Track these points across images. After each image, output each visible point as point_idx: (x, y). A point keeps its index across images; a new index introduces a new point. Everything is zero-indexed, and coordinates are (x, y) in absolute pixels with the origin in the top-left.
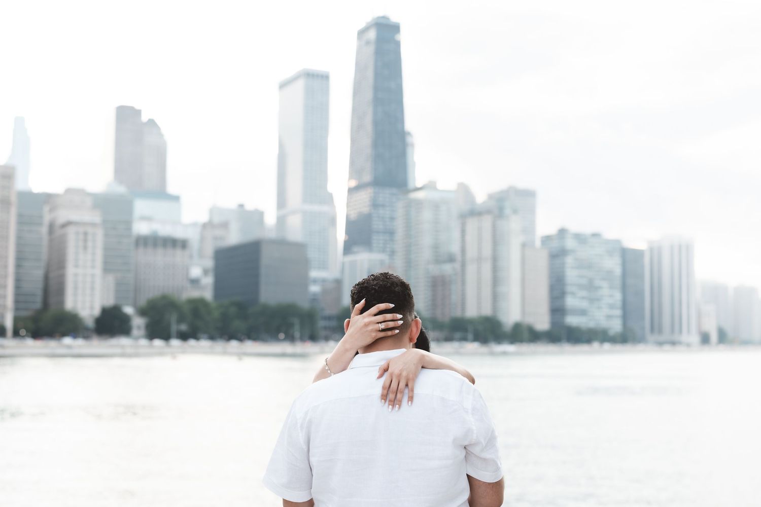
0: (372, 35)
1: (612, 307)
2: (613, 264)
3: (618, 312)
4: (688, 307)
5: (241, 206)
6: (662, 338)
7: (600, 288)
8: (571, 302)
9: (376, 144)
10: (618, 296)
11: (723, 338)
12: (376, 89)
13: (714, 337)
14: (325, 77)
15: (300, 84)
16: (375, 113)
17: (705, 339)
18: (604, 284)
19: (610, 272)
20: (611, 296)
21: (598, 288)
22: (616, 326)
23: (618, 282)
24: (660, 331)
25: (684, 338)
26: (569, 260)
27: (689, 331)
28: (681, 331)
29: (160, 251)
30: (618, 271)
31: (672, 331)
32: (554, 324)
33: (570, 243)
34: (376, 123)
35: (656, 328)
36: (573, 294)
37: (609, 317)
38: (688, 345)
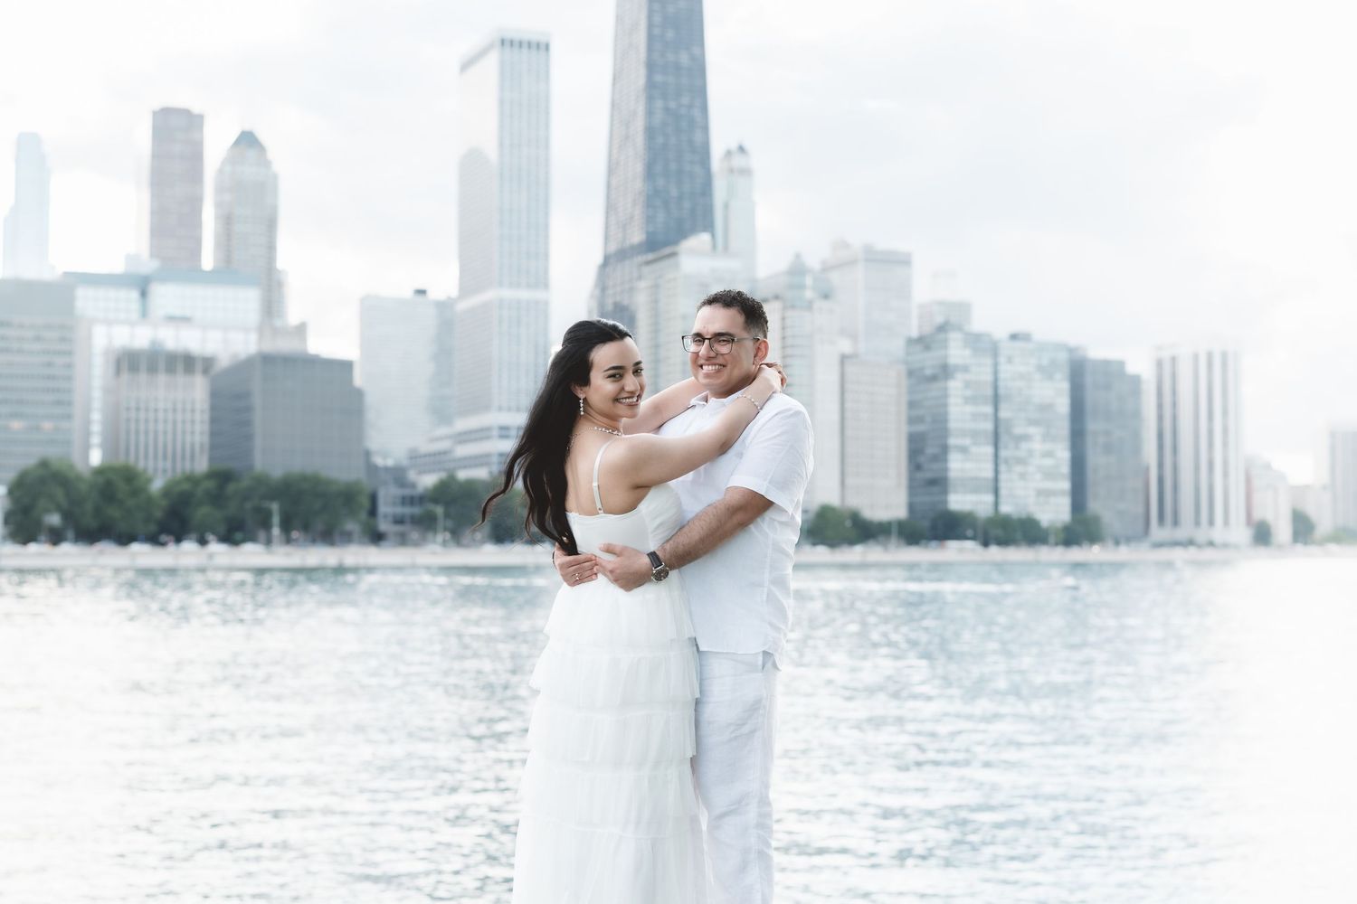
1: (1049, 475)
2: (1057, 395)
3: (1066, 485)
4: (1226, 474)
5: (421, 292)
6: (1179, 534)
7: (1025, 438)
8: (957, 466)
9: (650, 173)
10: (1063, 454)
11: (1303, 532)
12: (651, 67)
13: (1283, 530)
14: (542, 47)
15: (492, 61)
16: (650, 113)
17: (1262, 535)
18: (1035, 432)
19: (1046, 408)
20: (1049, 454)
21: (1021, 439)
22: (1055, 512)
23: (1063, 428)
24: (1176, 523)
25: (1218, 534)
26: (955, 386)
27: (1226, 522)
28: (1211, 522)
29: (162, 378)
30: (1063, 405)
31: (1197, 523)
32: (911, 507)
33: (956, 352)
34: (650, 132)
35: (1167, 512)
36: (963, 450)
37: (1045, 494)
38: (1228, 547)
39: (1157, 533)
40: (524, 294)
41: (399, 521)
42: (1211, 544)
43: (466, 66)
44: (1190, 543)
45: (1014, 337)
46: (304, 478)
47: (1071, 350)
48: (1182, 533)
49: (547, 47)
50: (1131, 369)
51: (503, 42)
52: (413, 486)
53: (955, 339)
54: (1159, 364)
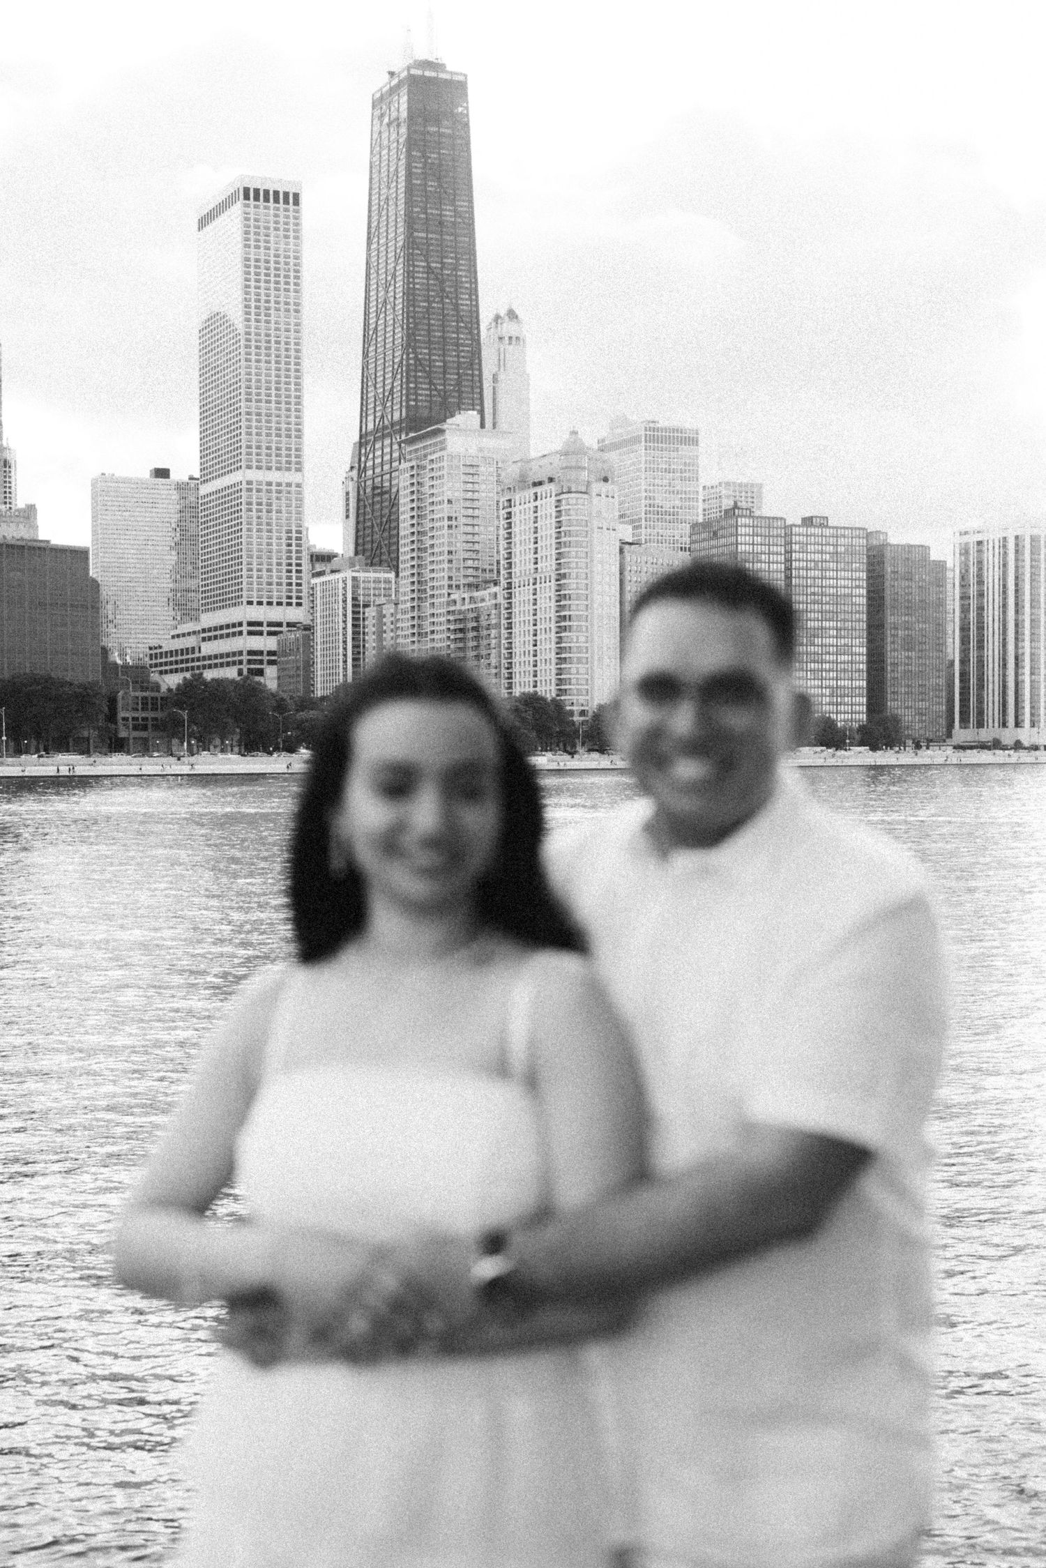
0: (402, 104)
5: (162, 473)
6: (983, 735)
12: (411, 223)
14: (291, 199)
15: (235, 215)
19: (843, 599)
22: (852, 716)
25: (1026, 735)
27: (1034, 722)
31: (1003, 720)
35: (973, 713)
39: (960, 735)
40: (274, 476)
41: (140, 726)
42: (1018, 746)
43: (203, 222)
44: (996, 745)
45: (808, 521)
46: (35, 680)
47: (868, 535)
48: (985, 735)
49: (296, 196)
50: (934, 556)
51: (246, 190)
52: (157, 687)
53: (744, 525)
54: (965, 552)
